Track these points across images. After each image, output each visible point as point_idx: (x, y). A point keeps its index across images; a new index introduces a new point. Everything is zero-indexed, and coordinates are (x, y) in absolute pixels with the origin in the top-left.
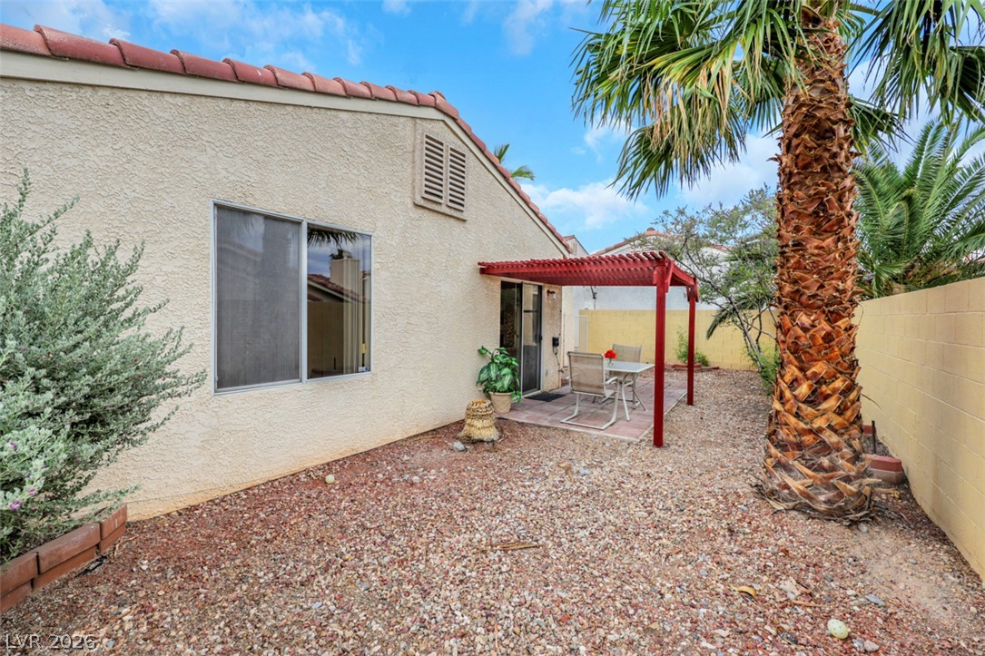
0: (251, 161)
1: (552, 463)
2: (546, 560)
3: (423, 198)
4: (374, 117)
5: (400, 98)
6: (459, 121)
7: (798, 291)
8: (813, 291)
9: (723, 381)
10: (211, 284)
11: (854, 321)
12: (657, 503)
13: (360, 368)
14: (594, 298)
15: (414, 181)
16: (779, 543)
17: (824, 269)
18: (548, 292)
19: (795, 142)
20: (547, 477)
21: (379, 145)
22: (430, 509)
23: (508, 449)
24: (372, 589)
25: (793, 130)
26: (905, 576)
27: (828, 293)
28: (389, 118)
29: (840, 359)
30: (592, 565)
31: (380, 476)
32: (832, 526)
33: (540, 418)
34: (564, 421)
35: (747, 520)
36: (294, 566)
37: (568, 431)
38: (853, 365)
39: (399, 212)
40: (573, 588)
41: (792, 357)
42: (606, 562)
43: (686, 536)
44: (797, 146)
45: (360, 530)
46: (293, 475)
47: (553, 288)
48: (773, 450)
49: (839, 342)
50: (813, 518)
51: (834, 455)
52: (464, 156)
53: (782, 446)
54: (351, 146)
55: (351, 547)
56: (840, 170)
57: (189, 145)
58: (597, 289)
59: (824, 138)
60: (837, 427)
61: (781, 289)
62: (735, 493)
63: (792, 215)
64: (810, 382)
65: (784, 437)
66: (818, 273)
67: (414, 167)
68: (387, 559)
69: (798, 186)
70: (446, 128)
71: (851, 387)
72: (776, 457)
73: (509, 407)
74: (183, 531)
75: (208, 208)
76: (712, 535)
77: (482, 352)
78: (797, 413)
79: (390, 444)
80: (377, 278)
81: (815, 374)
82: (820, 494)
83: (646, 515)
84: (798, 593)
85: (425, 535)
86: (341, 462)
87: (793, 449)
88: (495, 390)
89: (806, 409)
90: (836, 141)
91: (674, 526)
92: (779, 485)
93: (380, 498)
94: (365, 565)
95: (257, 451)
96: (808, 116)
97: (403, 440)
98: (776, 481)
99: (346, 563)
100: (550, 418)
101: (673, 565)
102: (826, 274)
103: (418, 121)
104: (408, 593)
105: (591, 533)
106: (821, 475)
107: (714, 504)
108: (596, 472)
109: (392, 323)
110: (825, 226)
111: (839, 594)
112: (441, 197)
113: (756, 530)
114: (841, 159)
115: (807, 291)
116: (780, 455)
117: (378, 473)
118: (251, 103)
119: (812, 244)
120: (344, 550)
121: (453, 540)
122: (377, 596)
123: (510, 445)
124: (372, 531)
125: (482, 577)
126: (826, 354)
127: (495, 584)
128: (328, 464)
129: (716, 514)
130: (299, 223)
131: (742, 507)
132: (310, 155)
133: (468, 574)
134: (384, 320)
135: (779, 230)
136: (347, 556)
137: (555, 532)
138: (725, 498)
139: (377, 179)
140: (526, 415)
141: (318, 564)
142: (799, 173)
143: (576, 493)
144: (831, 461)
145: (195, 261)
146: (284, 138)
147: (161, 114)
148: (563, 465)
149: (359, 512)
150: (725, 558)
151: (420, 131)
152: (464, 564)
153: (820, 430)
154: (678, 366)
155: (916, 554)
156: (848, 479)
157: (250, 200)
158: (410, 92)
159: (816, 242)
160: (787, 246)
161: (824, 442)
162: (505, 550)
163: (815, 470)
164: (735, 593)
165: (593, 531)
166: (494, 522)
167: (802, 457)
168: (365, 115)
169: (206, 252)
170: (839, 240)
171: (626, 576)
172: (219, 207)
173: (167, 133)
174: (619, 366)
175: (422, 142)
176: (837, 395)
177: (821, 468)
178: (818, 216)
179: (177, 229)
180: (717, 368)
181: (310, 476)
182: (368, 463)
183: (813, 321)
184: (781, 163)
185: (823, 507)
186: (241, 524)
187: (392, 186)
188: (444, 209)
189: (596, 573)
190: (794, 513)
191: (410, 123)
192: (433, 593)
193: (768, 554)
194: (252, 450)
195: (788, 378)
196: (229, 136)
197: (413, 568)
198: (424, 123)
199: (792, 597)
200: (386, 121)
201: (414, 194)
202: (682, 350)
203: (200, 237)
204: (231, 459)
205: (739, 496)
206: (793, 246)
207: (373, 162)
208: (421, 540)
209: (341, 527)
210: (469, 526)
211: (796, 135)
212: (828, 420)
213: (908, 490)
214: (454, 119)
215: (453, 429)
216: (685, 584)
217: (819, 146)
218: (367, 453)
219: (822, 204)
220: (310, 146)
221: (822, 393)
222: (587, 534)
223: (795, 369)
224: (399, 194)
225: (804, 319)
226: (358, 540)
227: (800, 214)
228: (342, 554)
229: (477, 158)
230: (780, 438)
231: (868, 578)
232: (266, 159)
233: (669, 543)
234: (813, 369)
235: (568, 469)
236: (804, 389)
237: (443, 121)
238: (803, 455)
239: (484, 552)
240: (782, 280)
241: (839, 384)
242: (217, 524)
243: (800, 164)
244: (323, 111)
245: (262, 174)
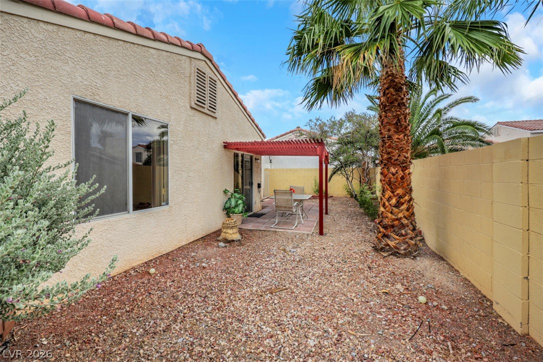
0: (98, 73)
1: (275, 248)
2: (293, 294)
3: (196, 104)
4: (169, 54)
5: (183, 45)
6: (213, 62)
7: (390, 157)
8: (396, 157)
9: (336, 202)
10: (72, 151)
11: (411, 171)
12: (333, 260)
13: (163, 204)
14: (271, 162)
15: (190, 93)
16: (390, 269)
17: (400, 148)
18: (256, 159)
19: (387, 91)
20: (276, 255)
21: (172, 71)
22: (222, 279)
23: (249, 244)
24: (210, 325)
25: (386, 86)
26: (437, 275)
27: (402, 158)
28: (177, 55)
29: (407, 187)
30: (317, 293)
31: (182, 266)
32: (407, 259)
33: (259, 226)
34: (272, 226)
35: (374, 262)
36: (155, 323)
37: (275, 231)
38: (411, 190)
39: (183, 111)
40: (313, 305)
41: (388, 187)
42: (322, 290)
43: (352, 273)
44: (388, 94)
45: (186, 296)
46: (125, 272)
47: (258, 157)
48: (382, 230)
49: (407, 179)
50: (399, 257)
51: (406, 228)
52: (215, 81)
53: (385, 227)
54: (156, 69)
55: (185, 306)
56: (405, 105)
57: (56, 58)
58: (272, 157)
59: (399, 91)
60: (407, 217)
61: (382, 157)
62: (366, 251)
63: (387, 124)
64: (396, 198)
65: (386, 223)
66: (398, 150)
67: (190, 86)
68: (210, 309)
69: (388, 111)
70: (206, 65)
71: (411, 199)
72: (383, 232)
73: (241, 222)
74: (62, 316)
75: (70, 101)
76: (362, 271)
77: (225, 192)
78: (391, 212)
79: (180, 248)
80: (172, 149)
81: (398, 194)
82: (402, 246)
83: (331, 266)
84: (403, 289)
85: (225, 293)
86: (154, 261)
87: (390, 228)
88: (233, 213)
89: (395, 210)
90: (403, 93)
91: (345, 269)
92: (384, 245)
93: (189, 277)
94: (198, 314)
95: (103, 259)
96: (393, 81)
97: (187, 245)
98: (383, 243)
99: (186, 315)
100: (264, 226)
101: (351, 286)
102: (401, 150)
103: (192, 59)
104: (231, 323)
105: (310, 279)
106: (402, 238)
107: (358, 257)
108: (299, 250)
109: (180, 176)
110: (400, 129)
111: (417, 286)
112: (204, 104)
113: (379, 266)
114: (404, 101)
115: (393, 158)
116: (385, 231)
117: (179, 264)
118: (97, 36)
119: (395, 137)
120: (181, 308)
121: (242, 293)
122: (215, 328)
123: (249, 241)
124: (194, 296)
125: (266, 308)
126: (402, 185)
127: (275, 310)
128: (146, 263)
129: (360, 261)
130: (126, 114)
131: (370, 257)
132: (133, 72)
133: (259, 308)
134: (175, 174)
135: (380, 130)
136: (185, 311)
137: (292, 281)
138: (362, 254)
139: (171, 91)
140: (251, 226)
141: (169, 319)
142: (389, 105)
143: (294, 261)
144: (405, 231)
145: (61, 136)
146: (118, 61)
147: (37, 35)
148: (281, 248)
149: (179, 287)
150: (371, 280)
151: (193, 65)
152: (254, 303)
153: (401, 218)
154: (315, 196)
155: (437, 266)
156: (411, 239)
157: (97, 97)
158: (187, 42)
159: (397, 136)
160: (385, 137)
161: (402, 223)
162: (271, 293)
163: (399, 236)
164: (381, 294)
165: (310, 277)
166: (259, 281)
167: (394, 231)
168: (164, 52)
169: (69, 129)
170: (405, 135)
171: (334, 296)
172: (76, 101)
173: (42, 48)
174: (296, 196)
175: (195, 72)
176: (406, 203)
177: (402, 235)
178: (397, 125)
179: (48, 113)
180: (332, 197)
181: (137, 271)
182: (170, 259)
183: (397, 171)
184: (381, 101)
185: (403, 252)
186: (104, 305)
187: (179, 96)
188: (206, 111)
189: (320, 296)
190: (392, 256)
191: (188, 60)
192: (245, 320)
193: (387, 275)
194: (100, 259)
195: (387, 196)
196: (83, 55)
197: (227, 310)
198: (196, 61)
199: (402, 291)
200: (176, 57)
201: (190, 101)
202: (317, 188)
203: (64, 120)
204: (85, 266)
205: (367, 252)
206: (388, 137)
207: (168, 80)
208: (224, 296)
209: (173, 296)
210: (247, 285)
211: (388, 89)
212: (404, 214)
213: (424, 242)
214: (211, 61)
215: (213, 237)
216: (360, 294)
217: (397, 94)
218: (168, 254)
219: (399, 120)
220: (133, 67)
221: (401, 202)
222: (308, 279)
223: (389, 192)
224: (182, 101)
225: (393, 170)
226: (187, 302)
227: (390, 123)
228: (181, 311)
229: (222, 84)
230: (384, 223)
231: (426, 278)
232: (107, 72)
233: (346, 277)
234: (397, 192)
235: (284, 250)
236: (394, 201)
237: (205, 61)
238: (395, 230)
239: (261, 296)
240: (383, 153)
241: (407, 198)
242: (85, 308)
243: (389, 102)
244: (140, 47)
245: (104, 82)
